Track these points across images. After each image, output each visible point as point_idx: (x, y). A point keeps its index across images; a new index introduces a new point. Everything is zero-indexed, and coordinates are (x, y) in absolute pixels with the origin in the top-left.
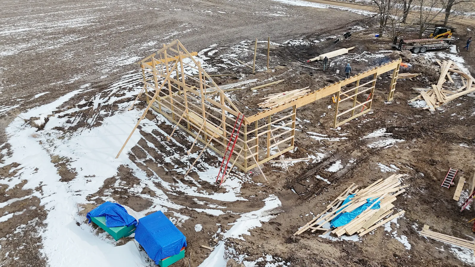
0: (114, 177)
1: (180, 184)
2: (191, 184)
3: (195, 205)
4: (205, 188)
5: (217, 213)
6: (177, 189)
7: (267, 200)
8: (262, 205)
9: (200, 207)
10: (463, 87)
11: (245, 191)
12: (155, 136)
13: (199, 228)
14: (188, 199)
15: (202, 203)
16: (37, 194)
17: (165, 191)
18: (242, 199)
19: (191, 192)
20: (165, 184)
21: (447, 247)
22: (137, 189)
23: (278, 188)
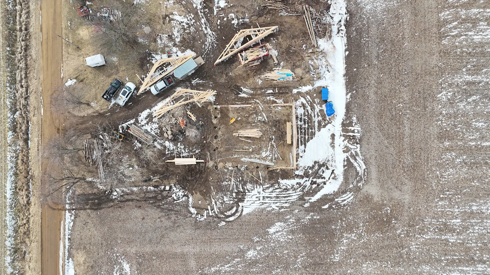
0: (323, 127)
1: (310, 113)
2: (307, 111)
3: (311, 103)
4: (305, 107)
5: (308, 97)
6: (311, 111)
7: (296, 93)
8: (298, 92)
9: (310, 102)
10: (186, 94)
11: (297, 99)
12: (303, 142)
13: (315, 95)
14: (311, 106)
15: (309, 102)
16: (342, 134)
17: (314, 113)
18: (300, 97)
19: (309, 108)
20: (313, 115)
21: (276, 57)
22: (320, 118)
23: (290, 94)
